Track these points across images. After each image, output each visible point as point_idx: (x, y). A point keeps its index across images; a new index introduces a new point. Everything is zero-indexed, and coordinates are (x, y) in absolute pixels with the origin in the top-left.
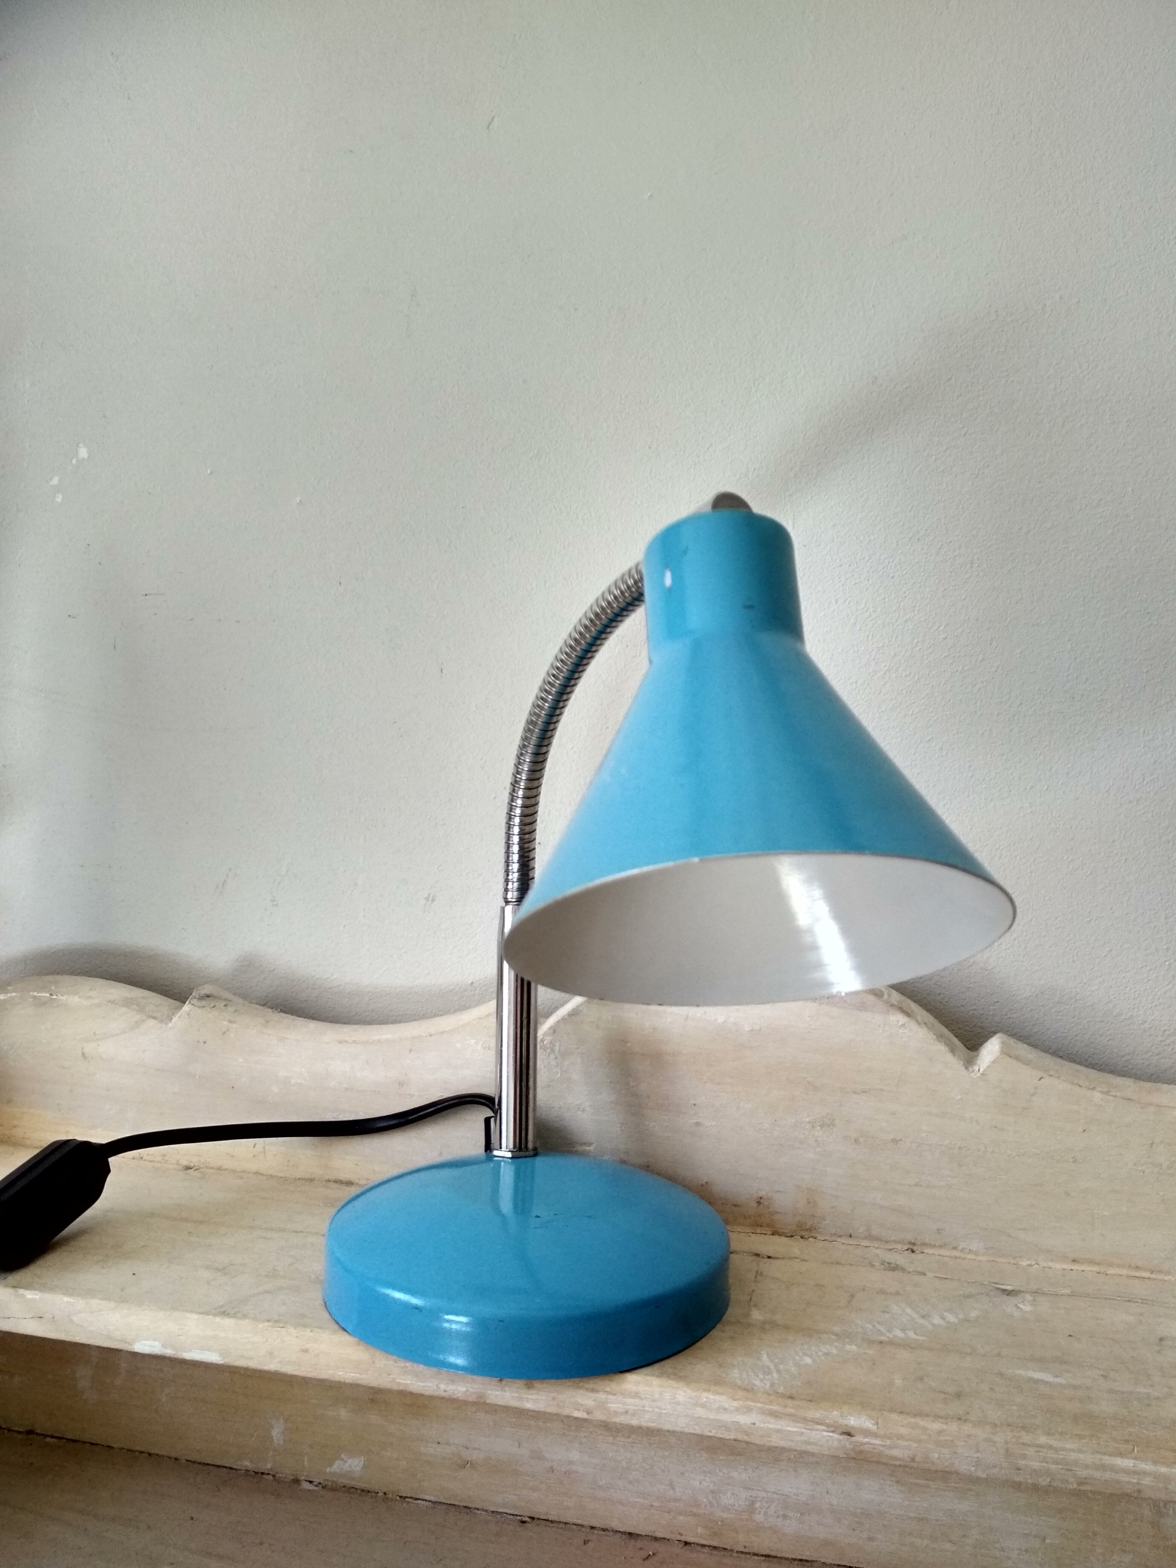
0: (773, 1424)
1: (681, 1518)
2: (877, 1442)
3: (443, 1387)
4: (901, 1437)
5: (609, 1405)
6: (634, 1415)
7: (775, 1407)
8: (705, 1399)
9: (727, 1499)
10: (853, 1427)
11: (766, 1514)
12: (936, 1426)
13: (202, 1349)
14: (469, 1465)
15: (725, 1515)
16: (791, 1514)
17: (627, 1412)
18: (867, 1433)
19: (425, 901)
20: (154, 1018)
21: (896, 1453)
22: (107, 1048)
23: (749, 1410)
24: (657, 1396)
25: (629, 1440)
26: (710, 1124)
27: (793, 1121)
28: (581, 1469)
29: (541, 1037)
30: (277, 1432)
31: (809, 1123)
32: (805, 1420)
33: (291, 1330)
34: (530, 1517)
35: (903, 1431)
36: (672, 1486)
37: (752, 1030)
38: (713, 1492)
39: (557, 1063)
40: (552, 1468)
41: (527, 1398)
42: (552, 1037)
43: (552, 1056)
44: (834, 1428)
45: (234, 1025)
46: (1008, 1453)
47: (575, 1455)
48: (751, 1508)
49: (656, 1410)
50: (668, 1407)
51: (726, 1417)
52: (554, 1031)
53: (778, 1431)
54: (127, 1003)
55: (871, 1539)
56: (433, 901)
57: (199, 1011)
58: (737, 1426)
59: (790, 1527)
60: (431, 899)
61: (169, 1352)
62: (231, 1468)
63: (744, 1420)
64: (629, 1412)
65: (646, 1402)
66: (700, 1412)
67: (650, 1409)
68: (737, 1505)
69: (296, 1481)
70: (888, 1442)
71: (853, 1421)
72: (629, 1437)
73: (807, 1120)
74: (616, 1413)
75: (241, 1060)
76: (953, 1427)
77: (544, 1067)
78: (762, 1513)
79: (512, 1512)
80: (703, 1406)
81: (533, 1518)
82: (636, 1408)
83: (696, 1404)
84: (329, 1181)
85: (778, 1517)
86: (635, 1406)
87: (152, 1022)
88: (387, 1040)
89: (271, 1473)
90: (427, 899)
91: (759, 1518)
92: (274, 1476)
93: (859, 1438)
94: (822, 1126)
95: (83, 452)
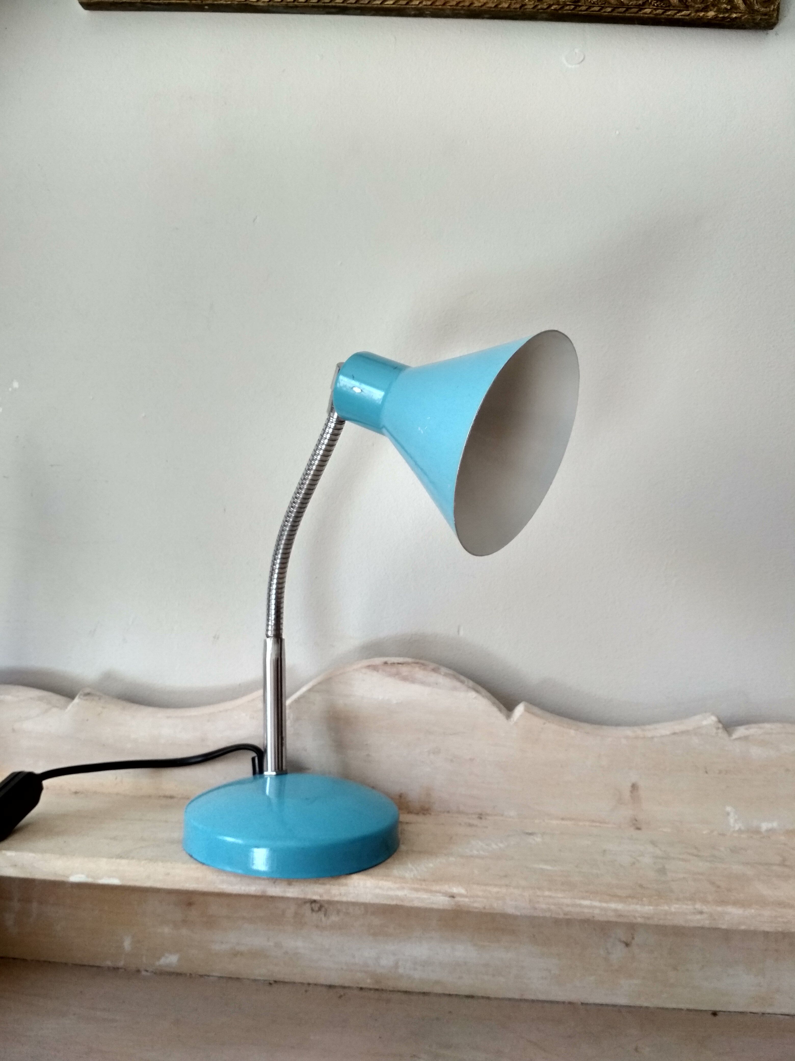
0: (414, 895)
1: (359, 974)
2: (467, 900)
4: (478, 896)
7: (416, 886)
8: (381, 885)
9: (384, 962)
10: (455, 893)
11: (404, 968)
12: (495, 890)
13: (110, 877)
14: (239, 954)
15: (382, 971)
16: (418, 967)
18: (461, 895)
20: (57, 707)
21: (476, 905)
22: (28, 726)
23: (403, 888)
25: (330, 933)
26: (375, 755)
27: (419, 751)
28: (303, 951)
30: (127, 944)
31: (427, 752)
32: (431, 892)
33: (160, 864)
34: (274, 981)
35: (480, 894)
36: (354, 957)
37: (397, 703)
38: (376, 958)
40: (287, 952)
42: (294, 706)
44: (445, 894)
45: (105, 710)
46: (530, 901)
47: (300, 944)
48: (396, 966)
50: (362, 890)
51: (391, 893)
52: (295, 703)
53: (417, 898)
54: (40, 699)
55: (461, 978)
56: (218, 638)
57: (84, 702)
58: (397, 897)
59: (417, 975)
60: (216, 637)
61: (90, 880)
62: (99, 967)
63: (400, 893)
66: (378, 891)
68: (389, 965)
69: (138, 971)
70: (472, 900)
71: (455, 890)
73: (426, 750)
75: (109, 730)
76: (504, 890)
78: (402, 968)
79: (264, 979)
80: (380, 888)
81: (276, 981)
84: (160, 796)
85: (411, 969)
87: (54, 710)
89: (123, 968)
90: (214, 637)
91: (401, 971)
92: (124, 970)
93: (458, 899)
94: (434, 753)
95: (16, 385)
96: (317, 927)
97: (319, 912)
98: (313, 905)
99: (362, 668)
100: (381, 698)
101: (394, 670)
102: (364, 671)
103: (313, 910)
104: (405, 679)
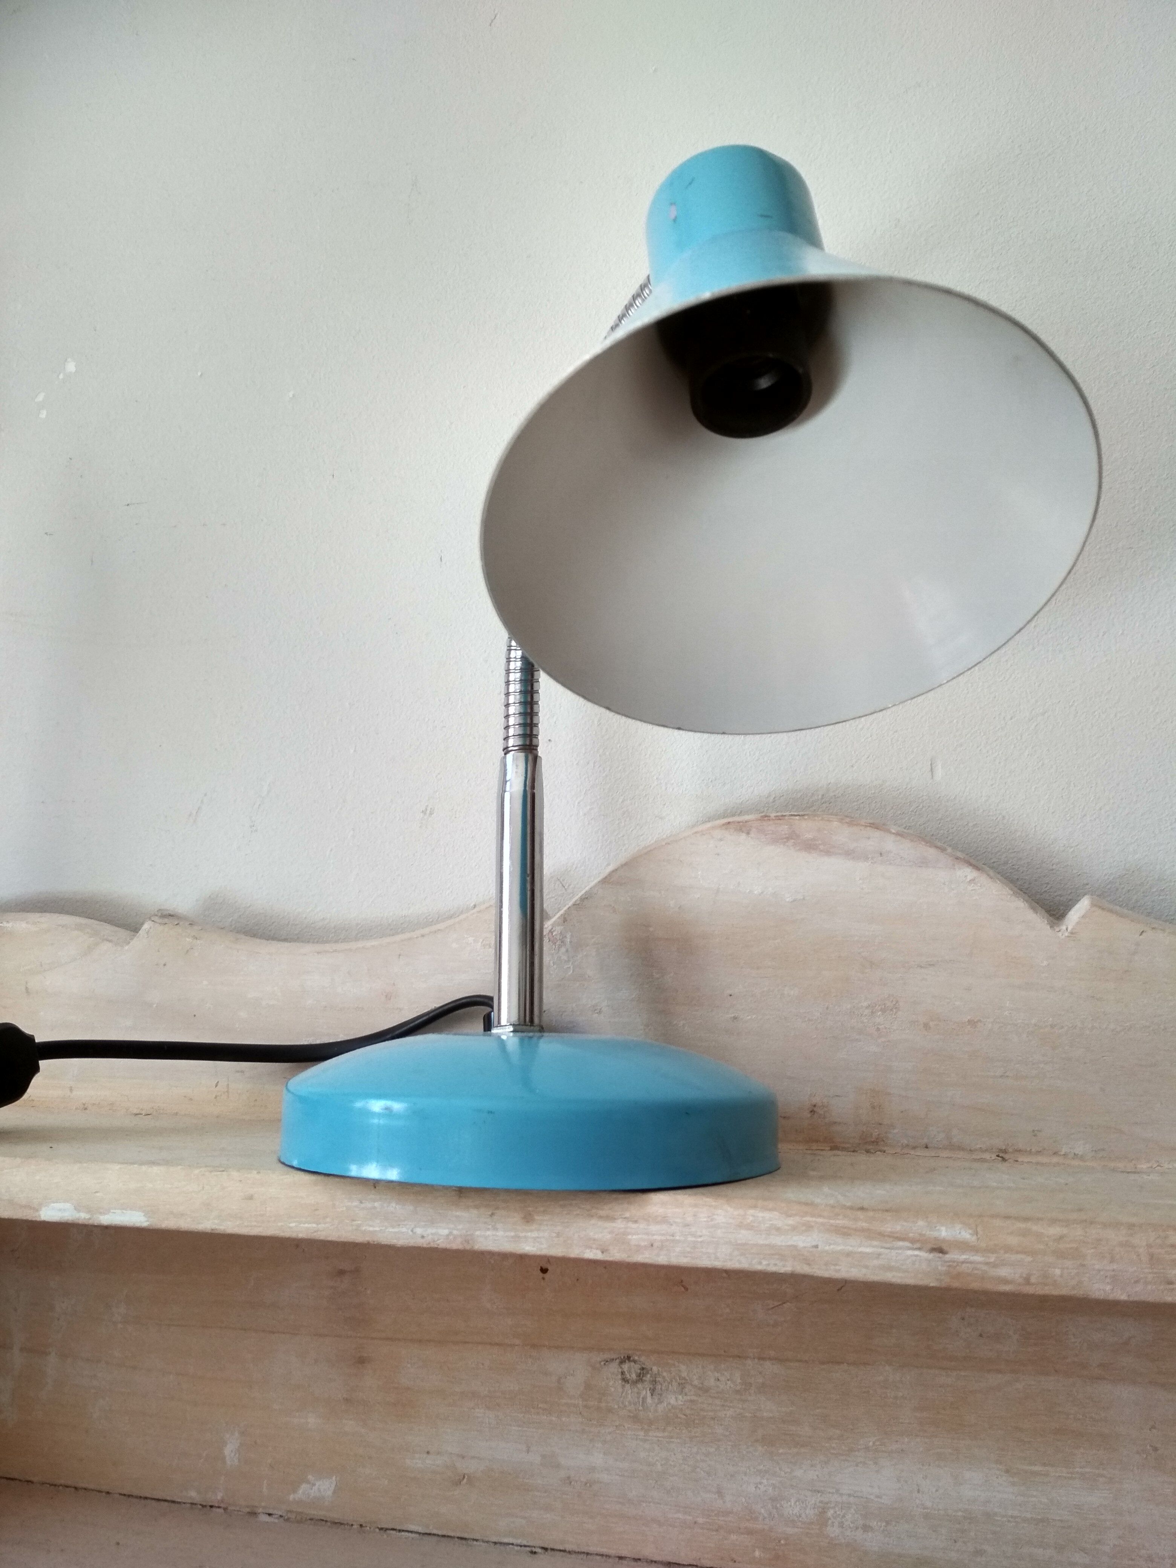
0: (839, 1245)
1: (733, 1537)
2: (978, 1258)
3: (419, 1231)
4: (1008, 1249)
5: (630, 1237)
6: (661, 1248)
7: (840, 1222)
8: (751, 1218)
9: (791, 1508)
10: (944, 1240)
11: (841, 1525)
12: (1055, 1231)
13: (124, 1207)
14: (465, 1480)
15: (790, 1530)
16: (874, 1524)
17: (652, 1245)
18: (963, 1246)
19: (422, 815)
20: (110, 941)
21: (1004, 1272)
22: (52, 979)
23: (809, 1227)
24: (689, 1219)
25: (666, 1434)
26: (749, 1017)
27: (849, 1006)
28: (605, 1477)
29: (550, 928)
30: (230, 1450)
31: (867, 1008)
32: (882, 1235)
34: (543, 1548)
35: (1013, 1241)
36: (720, 1493)
37: (794, 901)
38: (773, 1500)
39: (568, 957)
40: (569, 1478)
41: (525, 1237)
42: (562, 927)
43: (563, 950)
44: (919, 1242)
45: (198, 942)
46: (1153, 1259)
47: (597, 1459)
48: (822, 1519)
49: (690, 1239)
50: (704, 1232)
51: (778, 1240)
52: (565, 920)
53: (848, 1254)
55: (979, 1553)
56: (431, 814)
57: (161, 928)
58: (795, 1253)
59: (873, 1541)
61: (82, 1217)
62: (173, 1502)
63: (803, 1241)
64: (656, 1245)
65: (674, 1228)
66: (744, 1236)
67: (682, 1238)
68: (803, 1516)
69: (253, 1514)
70: (992, 1258)
71: (944, 1232)
72: (664, 1430)
73: (865, 1004)
74: (639, 1249)
75: (205, 983)
76: (1078, 1232)
77: (553, 963)
78: (836, 1524)
79: (519, 1542)
80: (750, 1227)
81: (545, 1549)
82: (663, 1238)
83: (740, 1226)
85: (857, 1528)
86: (663, 1235)
87: (106, 946)
88: (373, 946)
89: (222, 1505)
90: (424, 812)
91: (833, 1531)
92: (225, 1509)
93: (954, 1256)
94: (883, 1011)
95: (71, 367)
96: (635, 1419)
97: (640, 1386)
98: (626, 1367)
99: (714, 828)
100: (757, 890)
101: (784, 829)
102: (718, 833)
103: (626, 1381)
104: (809, 846)
